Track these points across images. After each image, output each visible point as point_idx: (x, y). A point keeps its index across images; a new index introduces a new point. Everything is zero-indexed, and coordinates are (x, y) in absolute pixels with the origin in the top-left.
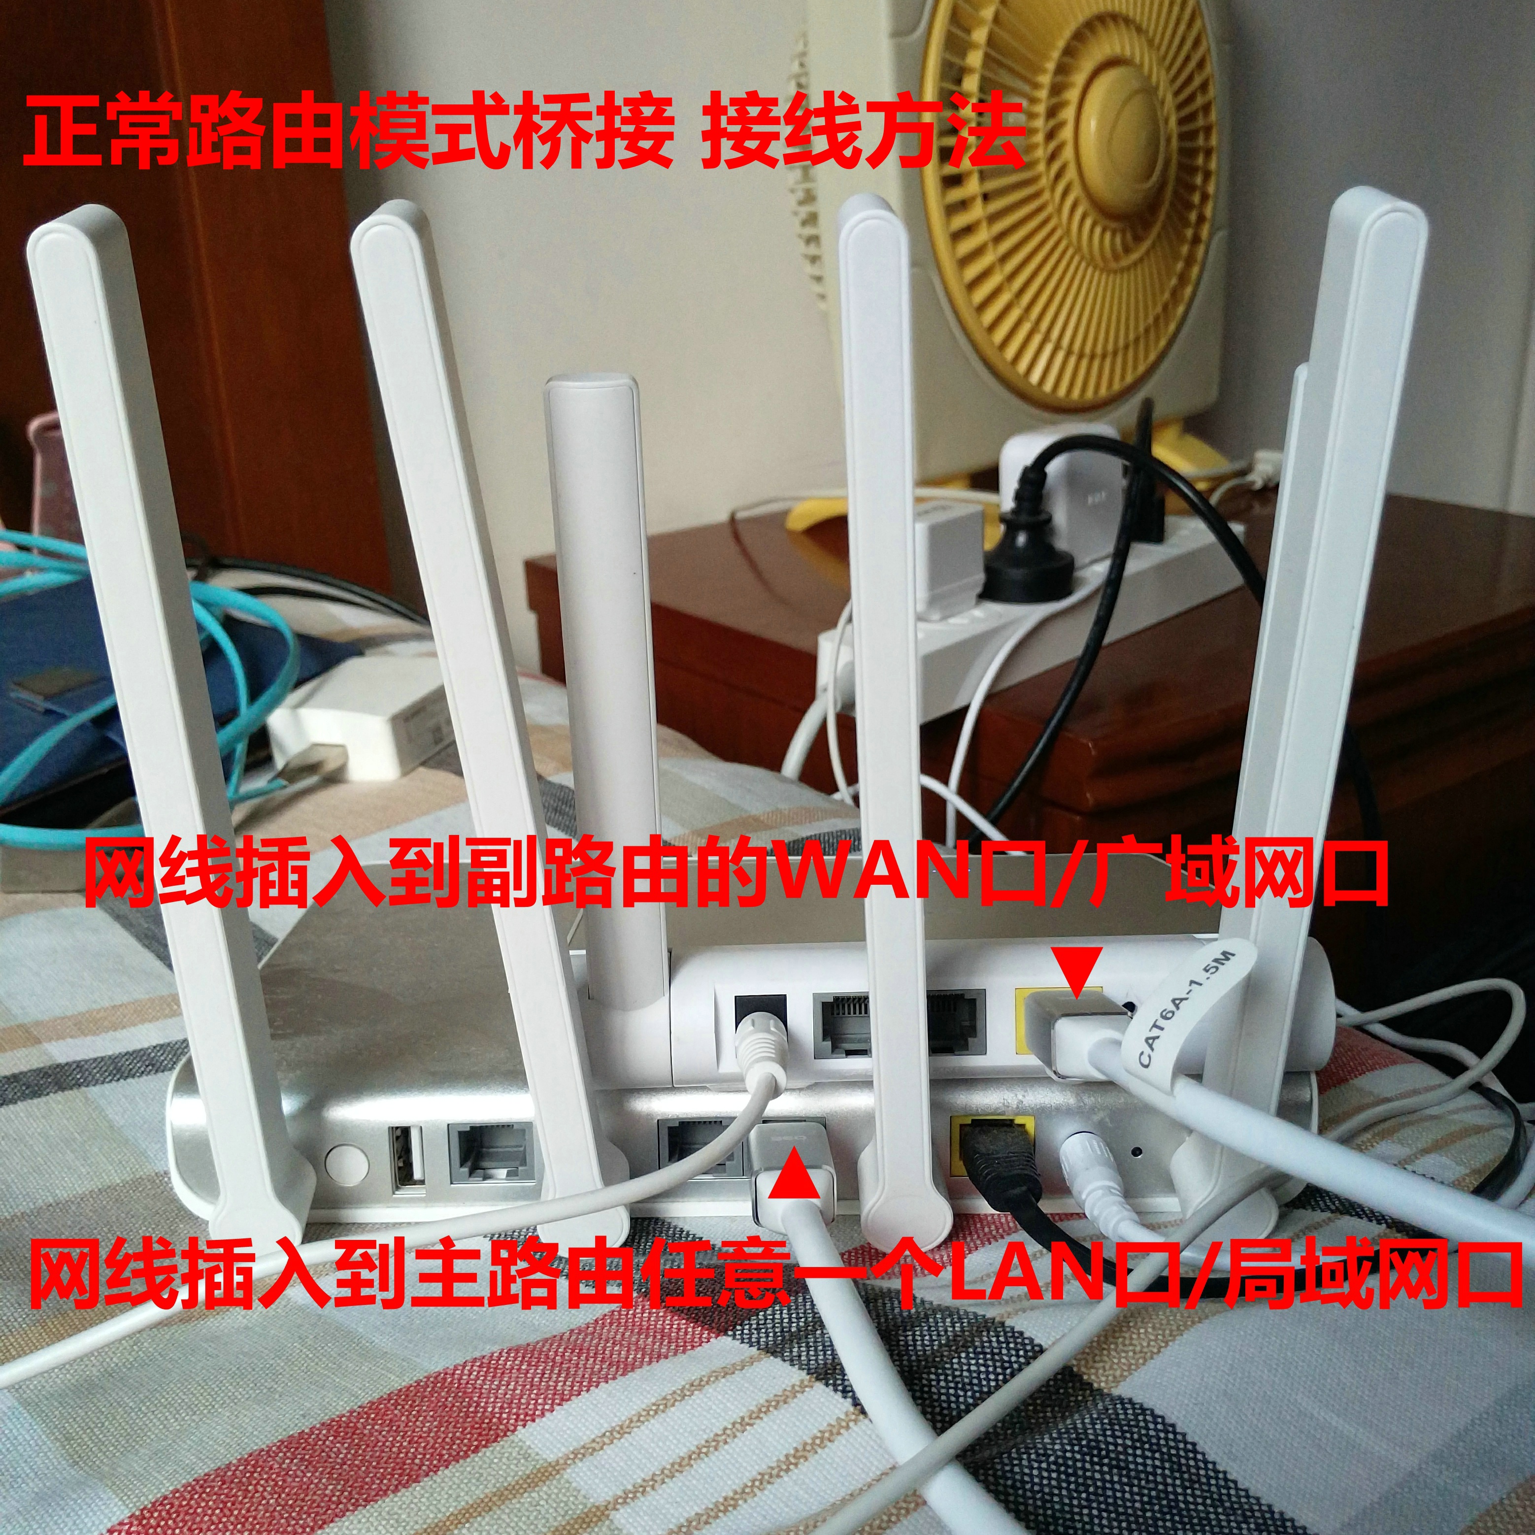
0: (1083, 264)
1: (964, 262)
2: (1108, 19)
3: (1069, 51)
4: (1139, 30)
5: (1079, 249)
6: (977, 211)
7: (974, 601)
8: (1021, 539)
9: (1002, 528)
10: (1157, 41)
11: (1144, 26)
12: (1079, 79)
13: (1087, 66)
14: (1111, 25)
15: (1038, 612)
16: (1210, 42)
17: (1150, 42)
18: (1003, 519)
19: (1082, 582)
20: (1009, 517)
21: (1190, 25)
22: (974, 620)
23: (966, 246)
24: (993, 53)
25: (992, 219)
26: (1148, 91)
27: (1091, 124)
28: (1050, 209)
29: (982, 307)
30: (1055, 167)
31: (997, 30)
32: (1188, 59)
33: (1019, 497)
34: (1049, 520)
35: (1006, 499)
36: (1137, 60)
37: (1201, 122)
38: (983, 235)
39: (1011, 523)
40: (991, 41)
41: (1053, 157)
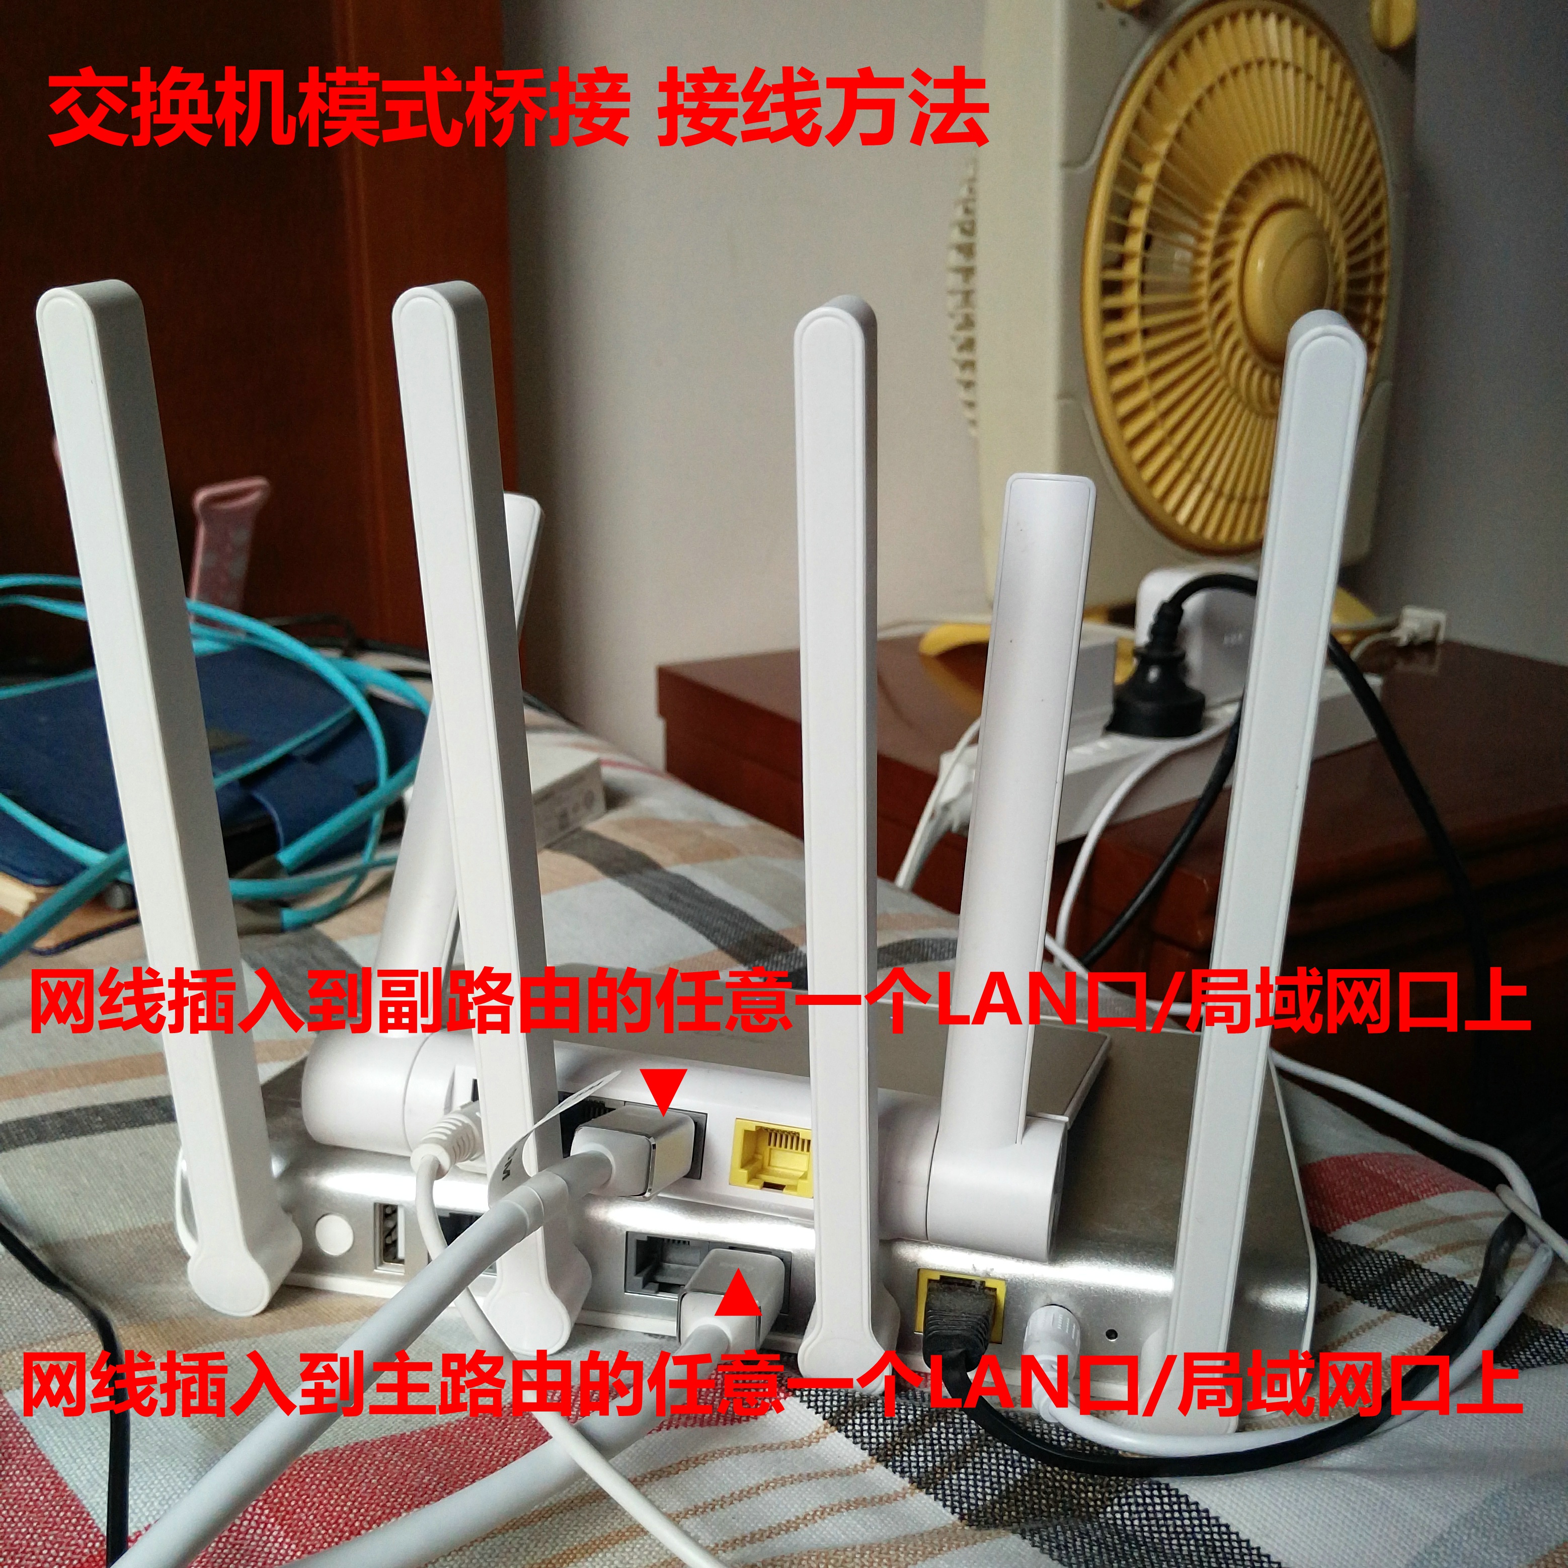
0: (1239, 408)
1: (1118, 396)
2: (1284, 161)
3: (1242, 191)
4: (1315, 172)
5: (1236, 390)
6: (1136, 346)
7: (1100, 732)
8: (1153, 674)
9: (1135, 662)
10: (1332, 185)
11: (1321, 169)
12: (1250, 219)
13: (1259, 205)
14: (1287, 167)
15: (1162, 748)
16: (1387, 191)
17: (1326, 186)
18: (1137, 653)
19: (1211, 722)
20: (1143, 650)
21: (1368, 171)
22: (1100, 751)
23: (1122, 380)
24: (1163, 189)
25: (1151, 354)
26: (1320, 235)
27: (1258, 265)
28: (1209, 349)
29: (1134, 443)
30: (1218, 307)
31: (1169, 165)
32: (1363, 205)
33: (1155, 631)
34: (1183, 656)
35: (1142, 635)
36: (1311, 203)
37: (1372, 269)
38: (1139, 371)
39: (1144, 658)
40: (1163, 176)
41: (1217, 297)
